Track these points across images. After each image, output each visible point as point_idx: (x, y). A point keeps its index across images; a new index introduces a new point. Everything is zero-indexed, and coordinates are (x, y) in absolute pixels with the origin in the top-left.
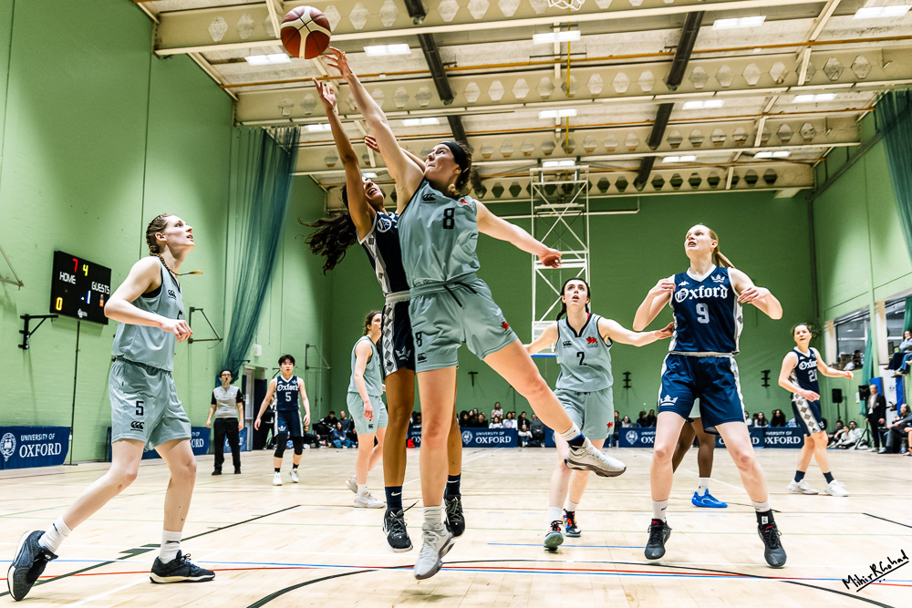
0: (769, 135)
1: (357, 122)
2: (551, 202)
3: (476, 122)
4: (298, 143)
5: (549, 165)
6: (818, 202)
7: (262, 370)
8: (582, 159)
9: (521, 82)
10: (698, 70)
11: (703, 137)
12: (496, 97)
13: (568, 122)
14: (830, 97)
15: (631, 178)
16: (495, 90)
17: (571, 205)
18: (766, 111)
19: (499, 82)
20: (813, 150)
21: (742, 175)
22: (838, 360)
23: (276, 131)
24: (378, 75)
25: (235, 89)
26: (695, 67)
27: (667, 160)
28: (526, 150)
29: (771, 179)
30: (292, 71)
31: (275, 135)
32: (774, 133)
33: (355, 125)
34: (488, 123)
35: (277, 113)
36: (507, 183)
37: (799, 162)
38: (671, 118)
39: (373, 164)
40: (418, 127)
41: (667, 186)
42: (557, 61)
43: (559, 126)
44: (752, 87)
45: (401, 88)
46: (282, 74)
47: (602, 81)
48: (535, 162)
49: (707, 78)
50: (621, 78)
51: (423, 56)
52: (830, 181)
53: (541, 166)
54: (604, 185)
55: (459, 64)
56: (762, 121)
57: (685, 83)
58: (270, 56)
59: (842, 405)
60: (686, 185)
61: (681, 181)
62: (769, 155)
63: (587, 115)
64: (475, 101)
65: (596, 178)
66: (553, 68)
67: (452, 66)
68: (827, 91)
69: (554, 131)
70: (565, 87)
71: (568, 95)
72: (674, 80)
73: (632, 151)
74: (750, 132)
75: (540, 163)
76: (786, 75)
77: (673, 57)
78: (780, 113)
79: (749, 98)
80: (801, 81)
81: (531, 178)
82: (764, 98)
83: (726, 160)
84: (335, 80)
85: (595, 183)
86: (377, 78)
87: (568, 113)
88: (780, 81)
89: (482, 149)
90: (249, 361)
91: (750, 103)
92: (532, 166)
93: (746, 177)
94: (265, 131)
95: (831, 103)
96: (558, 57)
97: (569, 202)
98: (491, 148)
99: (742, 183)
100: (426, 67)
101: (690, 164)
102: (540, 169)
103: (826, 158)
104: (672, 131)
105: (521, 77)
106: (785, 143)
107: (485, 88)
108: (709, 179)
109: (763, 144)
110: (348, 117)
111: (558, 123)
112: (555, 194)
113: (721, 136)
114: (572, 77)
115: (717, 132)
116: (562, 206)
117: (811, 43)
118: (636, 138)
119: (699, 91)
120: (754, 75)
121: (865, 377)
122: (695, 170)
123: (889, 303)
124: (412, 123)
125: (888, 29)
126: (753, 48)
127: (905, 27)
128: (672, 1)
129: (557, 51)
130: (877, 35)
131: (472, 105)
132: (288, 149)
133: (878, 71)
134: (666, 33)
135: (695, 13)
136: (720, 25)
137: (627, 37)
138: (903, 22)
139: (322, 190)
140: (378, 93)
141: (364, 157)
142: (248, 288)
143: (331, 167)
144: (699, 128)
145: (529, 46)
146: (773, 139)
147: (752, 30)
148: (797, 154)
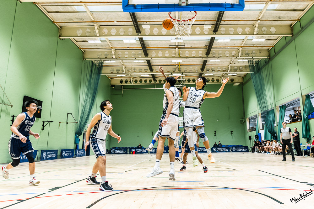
1: (120, 60)
3: (154, 62)
4: (103, 65)
5: (174, 74)
6: (244, 87)
8: (183, 73)
9: (167, 52)
11: (215, 69)
12: (160, 56)
13: (179, 63)
16: (160, 54)
18: (231, 63)
19: (160, 52)
20: (243, 74)
22: (250, 128)
23: (96, 62)
25: (84, 49)
26: (213, 51)
27: (205, 75)
28: (168, 70)
29: (232, 80)
30: (101, 45)
34: (158, 62)
35: (96, 56)
37: (239, 76)
38: (207, 64)
39: (125, 72)
42: (177, 47)
44: (227, 57)
45: (133, 52)
46: (98, 46)
47: (189, 53)
48: (171, 73)
49: (216, 54)
50: (194, 53)
51: (140, 44)
52: (247, 82)
54: (189, 81)
55: (150, 46)
56: (230, 65)
57: (210, 55)
58: (95, 41)
59: (251, 140)
60: (211, 81)
61: (209, 80)
62: (232, 74)
63: (185, 62)
66: (176, 49)
67: (148, 47)
68: (246, 59)
69: (176, 65)
70: (179, 54)
71: (180, 56)
72: (208, 54)
73: (197, 72)
74: (227, 68)
75: (172, 74)
76: (236, 54)
77: (207, 48)
78: (235, 64)
79: (227, 60)
80: (239, 56)
82: (230, 60)
83: (221, 75)
84: (114, 48)
85: (187, 80)
86: (126, 49)
87: (180, 61)
88: (234, 56)
89: (156, 69)
91: (227, 61)
92: (170, 75)
94: (93, 62)
97: (180, 85)
100: (141, 47)
101: (212, 76)
103: (246, 76)
104: (207, 67)
106: (236, 71)
107: (157, 53)
108: (217, 80)
109: (230, 71)
110: (118, 59)
111: (177, 63)
113: (220, 69)
114: (181, 52)
115: (218, 68)
116: (178, 86)
117: (242, 47)
118: (197, 68)
119: (214, 57)
120: (228, 54)
121: (257, 133)
122: (213, 77)
123: (262, 114)
124: (136, 62)
125: (260, 44)
126: (227, 47)
127: (264, 44)
128: (207, 34)
129: (177, 45)
130: (258, 46)
131: (153, 57)
132: (99, 67)
133: (258, 55)
134: (205, 42)
135: (213, 37)
136: (219, 41)
137: (195, 42)
138: (263, 43)
139: (109, 79)
140: (126, 53)
141: (122, 70)
142: (86, 107)
143: (112, 73)
144: (214, 66)
145: (169, 43)
146: (233, 70)
147: (227, 42)
148: (239, 74)
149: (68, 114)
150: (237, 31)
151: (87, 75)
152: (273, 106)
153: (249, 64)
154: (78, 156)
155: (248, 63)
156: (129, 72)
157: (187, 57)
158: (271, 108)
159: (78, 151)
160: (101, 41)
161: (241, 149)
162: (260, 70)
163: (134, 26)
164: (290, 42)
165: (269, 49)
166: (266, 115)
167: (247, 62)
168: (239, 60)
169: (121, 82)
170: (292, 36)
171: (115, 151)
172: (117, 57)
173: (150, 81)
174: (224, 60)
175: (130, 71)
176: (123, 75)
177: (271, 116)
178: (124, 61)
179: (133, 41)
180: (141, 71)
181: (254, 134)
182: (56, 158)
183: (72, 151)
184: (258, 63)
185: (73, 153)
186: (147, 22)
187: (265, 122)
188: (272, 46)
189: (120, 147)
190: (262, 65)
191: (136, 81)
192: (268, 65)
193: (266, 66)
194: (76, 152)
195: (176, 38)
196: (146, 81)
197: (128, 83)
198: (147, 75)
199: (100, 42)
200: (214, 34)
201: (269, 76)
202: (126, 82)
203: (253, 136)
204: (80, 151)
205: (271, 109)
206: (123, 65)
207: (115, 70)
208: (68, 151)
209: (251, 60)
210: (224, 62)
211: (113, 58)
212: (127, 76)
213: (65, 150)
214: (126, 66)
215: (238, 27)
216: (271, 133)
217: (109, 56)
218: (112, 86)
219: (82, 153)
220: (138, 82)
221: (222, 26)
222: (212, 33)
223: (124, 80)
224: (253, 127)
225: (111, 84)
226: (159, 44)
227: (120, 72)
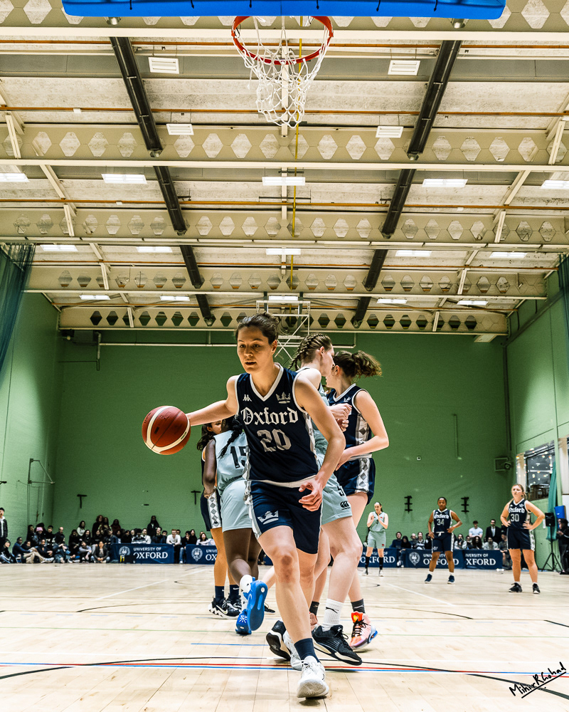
0: (470, 285)
1: (92, 244)
3: (207, 254)
4: (32, 261)
5: (274, 299)
6: (512, 347)
8: (305, 295)
9: (250, 220)
10: (409, 222)
11: (413, 283)
12: (226, 232)
13: (292, 259)
14: (521, 255)
15: (349, 316)
16: (225, 226)
17: (293, 337)
18: (468, 263)
19: (229, 219)
20: (509, 301)
21: (446, 320)
23: (10, 248)
24: (115, 202)
26: (406, 220)
27: (380, 301)
28: (254, 284)
29: (471, 325)
31: (10, 252)
32: (474, 284)
33: (91, 248)
34: (219, 255)
35: (13, 230)
36: (234, 314)
37: (496, 311)
38: (385, 263)
39: (107, 287)
40: (152, 254)
41: (381, 325)
42: (285, 203)
43: (284, 263)
44: (456, 241)
45: (137, 216)
47: (324, 225)
48: (262, 295)
49: (418, 229)
50: (341, 225)
51: (159, 188)
52: (521, 330)
53: (267, 299)
54: (324, 321)
55: (193, 199)
56: (464, 272)
57: (398, 233)
58: (8, 175)
60: (397, 325)
61: (394, 321)
62: (469, 303)
63: (310, 255)
64: (206, 234)
65: (316, 314)
67: (187, 199)
68: (519, 250)
69: (280, 267)
70: (291, 228)
71: (293, 234)
72: (388, 229)
73: (350, 290)
74: (453, 281)
75: (265, 296)
76: (484, 233)
77: (387, 209)
78: (480, 267)
79: (453, 251)
80: (497, 239)
82: (465, 252)
83: (433, 305)
84: (72, 204)
85: (316, 318)
86: (114, 205)
87: (292, 251)
88: (480, 238)
89: (212, 279)
91: (454, 257)
92: (259, 298)
93: (450, 322)
95: (522, 261)
96: (285, 200)
97: (291, 334)
98: (221, 279)
99: (446, 327)
100: (162, 199)
101: (401, 307)
102: (265, 301)
103: (518, 309)
104: (385, 276)
105: (250, 215)
106: (484, 293)
107: (217, 224)
108: (418, 321)
109: (465, 293)
110: (83, 239)
111: (284, 260)
113: (429, 284)
114: (297, 220)
115: (423, 280)
116: (285, 337)
117: (505, 207)
118: (354, 279)
119: (410, 240)
120: (458, 231)
121: (550, 505)
122: (406, 312)
124: (146, 250)
126: (457, 207)
128: (387, 158)
129: (284, 194)
130: (560, 205)
131: (204, 238)
132: (22, 267)
133: (560, 236)
134: (381, 187)
135: (409, 170)
136: (428, 184)
137: (348, 188)
139: (52, 308)
140: (113, 219)
141: (97, 280)
143: (64, 287)
144: (410, 275)
145: (259, 189)
146: (473, 289)
147: (455, 189)
148: (494, 304)
150: (492, 151)
155: (526, 265)
156: (122, 286)
157: (316, 240)
163: (138, 127)
168: (496, 255)
169: (96, 319)
172: (81, 232)
173: (193, 320)
174: (445, 254)
175: (125, 282)
176: (103, 297)
178: (105, 248)
179: (135, 177)
180: (162, 283)
186: (183, 112)
191: (145, 319)
196: (177, 319)
197: (117, 324)
198: (183, 298)
199: (27, 180)
200: (412, 159)
202: (112, 319)
206: (102, 261)
207: (75, 277)
210: (447, 259)
211: (67, 236)
212: (115, 301)
214: (113, 265)
215: (493, 137)
217: (55, 229)
218: (65, 333)
220: (153, 323)
221: (437, 135)
222: (405, 156)
223: (105, 313)
224: (537, 487)
225: (59, 327)
226: (223, 191)
227: (90, 285)
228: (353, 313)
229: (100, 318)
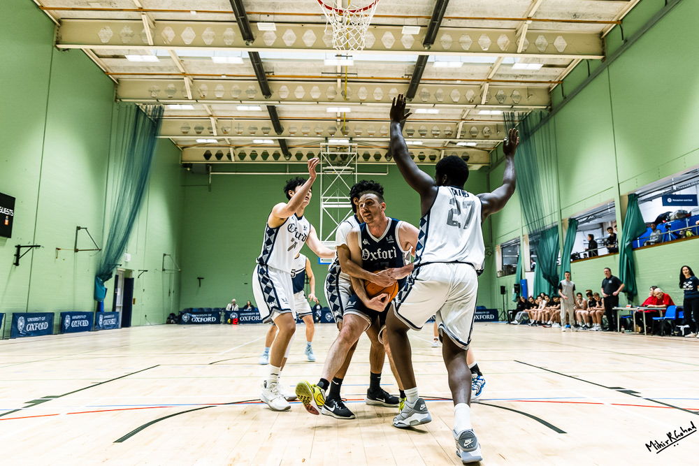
0: (465, 132)
1: (204, 105)
2: (333, 165)
3: (286, 111)
4: (163, 116)
5: (333, 141)
6: (492, 174)
7: (130, 272)
8: (354, 139)
9: (315, 88)
10: (424, 90)
11: (427, 131)
12: (299, 96)
13: (345, 115)
14: (499, 113)
15: (383, 153)
16: (299, 92)
17: (346, 167)
18: (463, 118)
19: (301, 87)
20: (490, 143)
22: (503, 269)
23: (146, 107)
24: (220, 75)
25: (117, 76)
26: (423, 88)
28: (318, 131)
30: (159, 67)
31: (146, 110)
32: (468, 132)
33: (204, 107)
34: (294, 112)
35: (147, 94)
36: (305, 152)
37: (482, 149)
39: (215, 134)
40: (247, 111)
42: (339, 77)
43: (339, 118)
44: (456, 103)
45: (236, 85)
46: (152, 69)
47: (366, 92)
48: (324, 139)
49: (430, 95)
50: (378, 91)
51: (252, 66)
52: (499, 162)
53: (328, 142)
54: (366, 157)
55: (276, 73)
56: (461, 124)
57: (417, 97)
58: (144, 56)
59: (505, 295)
62: (464, 144)
63: (357, 112)
64: (285, 98)
65: (362, 152)
66: (336, 81)
67: (271, 74)
68: (497, 109)
69: (336, 120)
70: (344, 94)
71: (345, 99)
72: (411, 94)
73: (384, 136)
74: (454, 130)
75: (327, 140)
76: (475, 98)
77: (410, 81)
78: (472, 120)
79: (454, 110)
80: (483, 102)
81: (321, 149)
82: (462, 110)
83: (440, 146)
84: (190, 76)
85: (361, 155)
86: (220, 78)
87: (345, 110)
88: (471, 101)
89: (290, 128)
90: (121, 265)
91: (454, 112)
92: (322, 141)
94: (138, 107)
96: (340, 75)
97: (345, 165)
98: (295, 128)
100: (254, 73)
101: (419, 147)
102: (327, 144)
103: (496, 148)
104: (409, 126)
105: (315, 85)
106: (474, 137)
107: (292, 90)
108: (430, 156)
109: (461, 137)
110: (198, 101)
111: (339, 115)
112: (336, 160)
113: (437, 131)
114: (348, 88)
115: (435, 128)
116: (340, 168)
117: (489, 80)
118: (386, 128)
119: (425, 103)
120: (456, 96)
121: (517, 279)
122: (422, 150)
123: (530, 236)
124: (243, 109)
125: (531, 76)
126: (456, 80)
127: (540, 76)
128: (409, 48)
129: (339, 71)
130: (525, 79)
131: (284, 100)
132: (155, 120)
133: (525, 100)
134: (405, 66)
135: (424, 56)
136: (437, 65)
137: (382, 66)
138: (538, 74)
139: (178, 149)
140: (220, 87)
141: (209, 129)
142: (122, 214)
143: (185, 133)
144: (424, 125)
145: (321, 66)
146: (467, 135)
147: (456, 69)
148: (480, 145)
149: (79, 228)
150: (479, 43)
151: (125, 136)
152: (556, 219)
153: (505, 121)
154: (104, 329)
155: (502, 119)
156: (225, 133)
157: (361, 102)
158: (550, 223)
159: (104, 315)
160: (159, 57)
161: (483, 314)
162: (529, 136)
163: (237, 24)
164: (598, 72)
165: (549, 88)
166: (539, 238)
167: (499, 116)
168: (482, 112)
169: (208, 156)
170: (604, 58)
171: (191, 317)
172: (197, 96)
173: (276, 156)
174: (448, 111)
175: (228, 130)
176: (213, 141)
177: (551, 242)
178: (214, 107)
179: (235, 58)
180: (254, 131)
181: (511, 281)
182: (49, 332)
183: (89, 316)
184: (524, 119)
185: (91, 321)
186: (268, 14)
187: (537, 254)
188: (557, 80)
189: (202, 309)
190: (534, 124)
191: (242, 156)
192: (547, 124)
193: (543, 128)
194: (97, 319)
195: (337, 56)
196: (265, 155)
197: (223, 159)
198: (269, 141)
199: (157, 60)
200: (426, 48)
201: (549, 150)
202: (219, 156)
203: (509, 285)
204: (106, 317)
205: (550, 226)
206: (211, 116)
207: (193, 127)
208: (79, 317)
209: (510, 112)
210: (450, 115)
211: (187, 98)
212: (221, 143)
213: (72, 314)
214: (219, 118)
215: (481, 34)
216: (549, 280)
217: (178, 94)
218: (186, 166)
219: (113, 322)
220: (248, 158)
221: (443, 32)
222: (421, 46)
223: (214, 151)
224: (509, 267)
225: (182, 161)
226: (297, 69)
227: (203, 132)
228: (386, 151)
229: (210, 155)
